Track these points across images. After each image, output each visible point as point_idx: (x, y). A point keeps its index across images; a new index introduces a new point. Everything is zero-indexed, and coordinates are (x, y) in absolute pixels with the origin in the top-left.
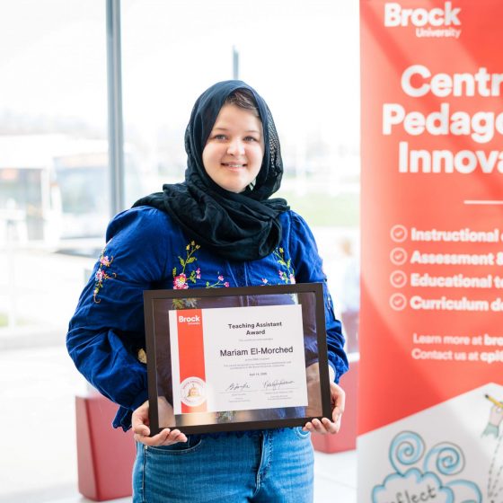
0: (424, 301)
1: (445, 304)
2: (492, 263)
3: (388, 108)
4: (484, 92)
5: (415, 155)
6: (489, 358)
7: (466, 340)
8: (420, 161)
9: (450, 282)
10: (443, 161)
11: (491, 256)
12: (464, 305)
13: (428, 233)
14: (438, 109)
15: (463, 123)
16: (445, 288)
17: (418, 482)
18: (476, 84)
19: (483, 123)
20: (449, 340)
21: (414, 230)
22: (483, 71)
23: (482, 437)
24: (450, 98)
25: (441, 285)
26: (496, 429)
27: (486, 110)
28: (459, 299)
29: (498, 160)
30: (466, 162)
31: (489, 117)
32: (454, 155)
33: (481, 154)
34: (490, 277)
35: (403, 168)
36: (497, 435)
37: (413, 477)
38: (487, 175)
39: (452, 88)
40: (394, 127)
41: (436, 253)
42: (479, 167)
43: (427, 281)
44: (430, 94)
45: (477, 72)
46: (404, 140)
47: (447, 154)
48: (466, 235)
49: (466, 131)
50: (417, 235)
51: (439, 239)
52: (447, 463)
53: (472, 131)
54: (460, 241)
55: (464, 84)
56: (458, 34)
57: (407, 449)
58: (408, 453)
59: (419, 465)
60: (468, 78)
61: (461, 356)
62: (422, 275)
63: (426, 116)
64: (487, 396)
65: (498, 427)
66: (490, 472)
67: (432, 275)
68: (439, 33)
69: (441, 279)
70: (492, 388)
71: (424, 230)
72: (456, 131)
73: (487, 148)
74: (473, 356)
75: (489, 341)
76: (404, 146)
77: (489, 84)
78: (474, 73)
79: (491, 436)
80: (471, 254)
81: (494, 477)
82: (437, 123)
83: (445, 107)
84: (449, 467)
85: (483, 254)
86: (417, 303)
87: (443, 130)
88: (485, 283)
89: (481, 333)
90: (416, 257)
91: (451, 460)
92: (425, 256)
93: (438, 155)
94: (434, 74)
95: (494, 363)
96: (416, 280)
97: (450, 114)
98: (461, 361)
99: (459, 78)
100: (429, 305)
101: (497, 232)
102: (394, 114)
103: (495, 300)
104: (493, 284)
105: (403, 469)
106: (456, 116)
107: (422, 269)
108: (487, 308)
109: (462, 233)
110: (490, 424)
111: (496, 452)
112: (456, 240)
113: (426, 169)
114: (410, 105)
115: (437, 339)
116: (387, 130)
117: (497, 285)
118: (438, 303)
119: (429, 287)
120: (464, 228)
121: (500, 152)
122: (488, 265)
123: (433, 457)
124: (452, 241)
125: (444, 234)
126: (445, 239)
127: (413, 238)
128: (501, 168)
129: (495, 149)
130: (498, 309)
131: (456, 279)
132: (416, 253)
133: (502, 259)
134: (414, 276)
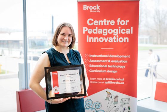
1: (97, 71)
2: (107, 62)
3: (84, 28)
4: (105, 24)
5: (90, 38)
6: (107, 83)
7: (102, 79)
8: (91, 39)
9: (98, 66)
10: (96, 39)
11: (107, 61)
12: (101, 71)
14: (95, 28)
15: (101, 31)
16: (97, 67)
17: (91, 110)
18: (104, 23)
19: (105, 31)
20: (98, 79)
21: (90, 55)
22: (105, 20)
23: (105, 100)
24: (98, 26)
27: (106, 29)
28: (100, 70)
29: (108, 39)
30: (101, 40)
31: (106, 30)
32: (99, 38)
33: (105, 38)
35: (88, 41)
36: (109, 100)
37: (90, 109)
38: (106, 42)
39: (98, 23)
40: (85, 32)
41: (95, 60)
42: (104, 41)
43: (93, 66)
44: (93, 25)
45: (104, 20)
46: (88, 35)
47: (97, 38)
48: (101, 56)
49: (101, 33)
50: (91, 56)
52: (97, 106)
53: (103, 33)
55: (101, 23)
56: (99, 11)
58: (89, 104)
59: (92, 107)
60: (102, 21)
61: (101, 83)
62: (92, 65)
63: (92, 30)
64: (106, 91)
65: (109, 98)
67: (94, 65)
68: (95, 11)
69: (96, 65)
70: (107, 90)
71: (92, 55)
72: (99, 33)
73: (106, 37)
74: (103, 83)
75: (107, 79)
76: (88, 36)
77: (106, 23)
78: (103, 20)
79: (107, 100)
80: (103, 60)
81: (108, 109)
82: (95, 31)
83: (97, 28)
85: (105, 60)
86: (91, 71)
87: (96, 33)
88: (106, 66)
89: (105, 77)
90: (91, 61)
91: (99, 106)
92: (92, 61)
93: (95, 38)
94: (94, 21)
95: (108, 84)
96: (90, 66)
98: (100, 84)
99: (100, 21)
100: (93, 71)
101: (108, 55)
102: (85, 29)
103: (108, 70)
104: (108, 66)
105: (88, 107)
106: (99, 30)
107: (92, 63)
108: (106, 72)
110: (107, 97)
111: (108, 103)
113: (93, 41)
114: (89, 27)
115: (95, 79)
116: (84, 33)
117: (108, 67)
118: (96, 71)
119: (93, 67)
120: (101, 54)
121: (109, 37)
122: (106, 62)
123: (95, 105)
124: (98, 57)
125: (97, 56)
126: (97, 57)
127: (90, 56)
128: (109, 41)
129: (108, 37)
130: (109, 72)
131: (99, 65)
132: (91, 60)
133: (109, 61)
134: (90, 65)
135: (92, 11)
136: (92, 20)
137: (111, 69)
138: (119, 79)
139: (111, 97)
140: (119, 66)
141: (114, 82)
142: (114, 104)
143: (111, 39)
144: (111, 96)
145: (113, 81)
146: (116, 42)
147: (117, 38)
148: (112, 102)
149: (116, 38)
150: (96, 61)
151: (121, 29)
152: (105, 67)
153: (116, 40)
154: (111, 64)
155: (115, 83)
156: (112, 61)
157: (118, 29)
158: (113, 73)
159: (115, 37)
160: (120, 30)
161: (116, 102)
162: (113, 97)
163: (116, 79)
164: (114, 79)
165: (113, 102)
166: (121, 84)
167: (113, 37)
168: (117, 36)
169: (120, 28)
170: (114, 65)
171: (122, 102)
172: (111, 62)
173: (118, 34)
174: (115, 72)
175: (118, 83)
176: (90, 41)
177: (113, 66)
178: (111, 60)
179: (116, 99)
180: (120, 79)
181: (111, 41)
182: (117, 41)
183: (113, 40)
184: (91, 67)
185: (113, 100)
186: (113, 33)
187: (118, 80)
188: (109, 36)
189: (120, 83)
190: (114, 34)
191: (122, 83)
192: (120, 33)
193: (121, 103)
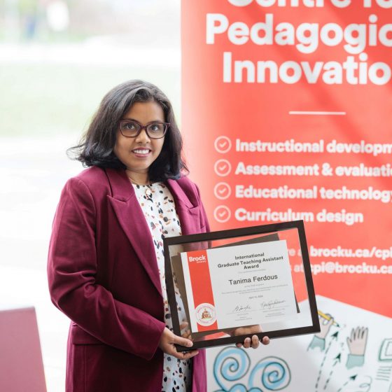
0: (248, 214)
1: (271, 216)
2: (317, 174)
3: (211, 18)
4: (309, 3)
5: (239, 65)
6: (315, 269)
8: (245, 71)
9: (274, 193)
10: (267, 71)
11: (316, 167)
12: (289, 216)
13: (252, 144)
14: (263, 20)
15: (288, 33)
16: (270, 198)
19: (307, 34)
21: (238, 141)
23: (308, 350)
24: (275, 9)
25: (266, 196)
26: (323, 341)
27: (311, 22)
28: (284, 210)
29: (323, 71)
30: (291, 72)
31: (313, 28)
32: (279, 65)
33: (306, 65)
34: (315, 188)
35: (227, 78)
36: (324, 348)
38: (312, 85)
40: (217, 36)
41: (261, 165)
42: (303, 78)
43: (251, 192)
44: (254, 3)
46: (228, 51)
47: (272, 65)
48: (291, 146)
49: (291, 41)
50: (241, 146)
51: (264, 150)
52: (272, 378)
53: (297, 42)
54: (285, 152)
57: (232, 365)
58: (233, 368)
59: (244, 381)
62: (246, 187)
63: (250, 27)
65: (324, 339)
66: (316, 386)
67: (256, 187)
69: (266, 190)
71: (249, 142)
72: (280, 42)
73: (312, 60)
75: (315, 252)
76: (227, 56)
79: (318, 349)
80: (296, 165)
82: (262, 33)
83: (269, 17)
84: (274, 382)
85: (308, 165)
86: (241, 214)
87: (267, 40)
88: (310, 194)
90: (241, 168)
91: (277, 375)
92: (249, 167)
93: (262, 65)
95: (320, 274)
96: (240, 192)
97: (275, 26)
100: (254, 217)
101: (322, 142)
102: (217, 24)
103: (321, 211)
104: (319, 194)
105: (228, 385)
106: (280, 27)
107: (247, 180)
108: (312, 219)
109: (287, 144)
110: (315, 336)
111: (322, 365)
112: (281, 150)
113: (251, 79)
114: (234, 15)
116: (210, 40)
117: (323, 196)
118: (263, 214)
119: (253, 199)
120: (289, 140)
121: (325, 61)
122: (314, 175)
123: (259, 373)
124: (277, 152)
125: (269, 145)
126: (270, 150)
127: (238, 149)
128: (327, 79)
129: (319, 60)
130: (323, 220)
131: (281, 190)
132: (241, 165)
133: (327, 170)
134: (239, 188)
137: (334, 206)
138: (370, 250)
139: (336, 335)
140: (371, 194)
141: (349, 264)
142: (349, 366)
143: (332, 69)
144: (334, 330)
145: (343, 261)
146: (358, 85)
147: (363, 66)
148: (339, 357)
149: (355, 66)
150: (264, 170)
151: (379, 25)
152: (305, 199)
153: (357, 73)
154: (334, 182)
155: (352, 269)
156: (340, 171)
157: (368, 23)
158: (342, 224)
159: (350, 59)
160: (373, 28)
161: (357, 359)
162: (345, 334)
163: (359, 253)
164: (348, 254)
165: (344, 358)
166: (381, 274)
167: (345, 60)
168: (364, 57)
169: (373, 18)
170: (350, 188)
171: (383, 357)
172: (334, 172)
173: (368, 49)
174: (351, 219)
175: (365, 269)
176: (238, 79)
177: (345, 193)
178: (334, 167)
179: (359, 341)
180: (374, 249)
181: (332, 77)
182: (363, 81)
183: (344, 72)
184: (245, 199)
185: (346, 346)
186: (344, 42)
187: (366, 253)
188: (325, 54)
189: (373, 270)
190: (348, 48)
191: (384, 267)
192: (373, 43)
193: (380, 359)
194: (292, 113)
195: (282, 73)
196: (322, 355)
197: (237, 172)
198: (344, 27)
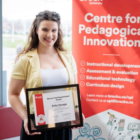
0: (90, 84)
1: (97, 85)
2: (111, 73)
3: (80, 26)
4: (109, 21)
5: (88, 40)
6: (110, 101)
7: (103, 96)
8: (90, 42)
9: (98, 78)
10: (97, 42)
11: (110, 71)
12: (102, 85)
13: (92, 64)
14: (96, 27)
15: (103, 31)
16: (96, 80)
17: (87, 138)
18: (107, 19)
19: (109, 31)
20: (97, 96)
21: (87, 63)
22: (109, 15)
23: (107, 125)
24: (99, 23)
25: (95, 79)
26: (111, 123)
27: (110, 27)
28: (101, 83)
29: (113, 42)
30: (103, 42)
31: (111, 29)
32: (100, 40)
33: (108, 40)
34: (110, 77)
35: (85, 44)
36: (111, 125)
37: (86, 136)
38: (110, 46)
39: (100, 20)
40: (82, 31)
42: (107, 44)
43: (91, 78)
44: (93, 22)
45: (108, 15)
46: (85, 35)
47: (98, 40)
48: (103, 65)
49: (104, 33)
50: (88, 64)
51: (95, 65)
52: (96, 133)
53: (106, 33)
54: (101, 66)
55: (103, 19)
56: (102, 3)
57: (85, 128)
59: (88, 133)
60: (105, 17)
61: (101, 101)
62: (90, 76)
63: (92, 29)
64: (108, 113)
65: (112, 122)
66: (109, 136)
67: (93, 76)
68: (96, 3)
69: (96, 77)
70: (110, 111)
71: (91, 63)
72: (101, 33)
73: (110, 39)
74: (105, 101)
75: (109, 96)
76: (85, 37)
77: (111, 19)
78: (106, 16)
79: (110, 125)
80: (105, 70)
81: (110, 137)
82: (95, 31)
83: (98, 26)
84: (97, 134)
85: (108, 70)
86: (88, 84)
87: (97, 33)
88: (109, 79)
89: (107, 94)
90: (88, 71)
91: (98, 132)
92: (91, 70)
93: (95, 40)
94: (94, 16)
95: (111, 103)
96: (88, 78)
97: (99, 28)
98: (101, 102)
99: (102, 17)
100: (92, 85)
101: (112, 64)
102: (82, 27)
103: (112, 84)
104: (111, 79)
105: (83, 134)
106: (101, 29)
107: (90, 74)
108: (109, 87)
109: (102, 64)
110: (109, 121)
111: (111, 130)
112: (100, 66)
113: (92, 44)
114: (87, 25)
115: (94, 95)
116: (80, 32)
117: (112, 80)
118: (94, 84)
119: (92, 80)
120: (103, 63)
121: (114, 39)
122: (110, 74)
123: (92, 131)
124: (99, 66)
125: (97, 64)
126: (97, 65)
127: (87, 65)
128: (114, 45)
129: (112, 39)
130: (112, 87)
131: (100, 77)
132: (88, 70)
133: (114, 72)
134: (87, 76)
135: (91, 3)
136: (92, 15)
137: (116, 83)
138: (126, 97)
139: (115, 121)
140: (127, 80)
141: (120, 100)
142: (119, 130)
143: (116, 42)
144: (115, 119)
145: (118, 99)
146: (124, 47)
147: (125, 41)
148: (116, 127)
149: (123, 41)
150: (95, 71)
151: (131, 28)
152: (107, 80)
153: (123, 43)
154: (116, 76)
155: (121, 102)
156: (118, 72)
157: (127, 28)
158: (118, 88)
159: (122, 39)
160: (129, 29)
161: (121, 128)
162: (118, 121)
163: (123, 97)
164: (120, 97)
165: (117, 128)
166: (129, 104)
167: (120, 39)
168: (126, 38)
169: (129, 26)
170: (120, 78)
171: (129, 128)
172: (116, 73)
173: (127, 36)
174: (121, 87)
175: (124, 102)
176: (88, 44)
177: (119, 79)
178: (116, 71)
179: (122, 123)
180: (127, 96)
181: (116, 44)
182: (125, 45)
183: (120, 43)
184: (89, 80)
185: (118, 124)
186: (120, 34)
187: (125, 97)
188: (114, 37)
189: (127, 102)
190: (121, 35)
191: (130, 102)
192: (128, 34)
193: (128, 129)
194: (104, 54)
195: (101, 43)
196: (111, 127)
197: (87, 72)
198: (120, 29)
